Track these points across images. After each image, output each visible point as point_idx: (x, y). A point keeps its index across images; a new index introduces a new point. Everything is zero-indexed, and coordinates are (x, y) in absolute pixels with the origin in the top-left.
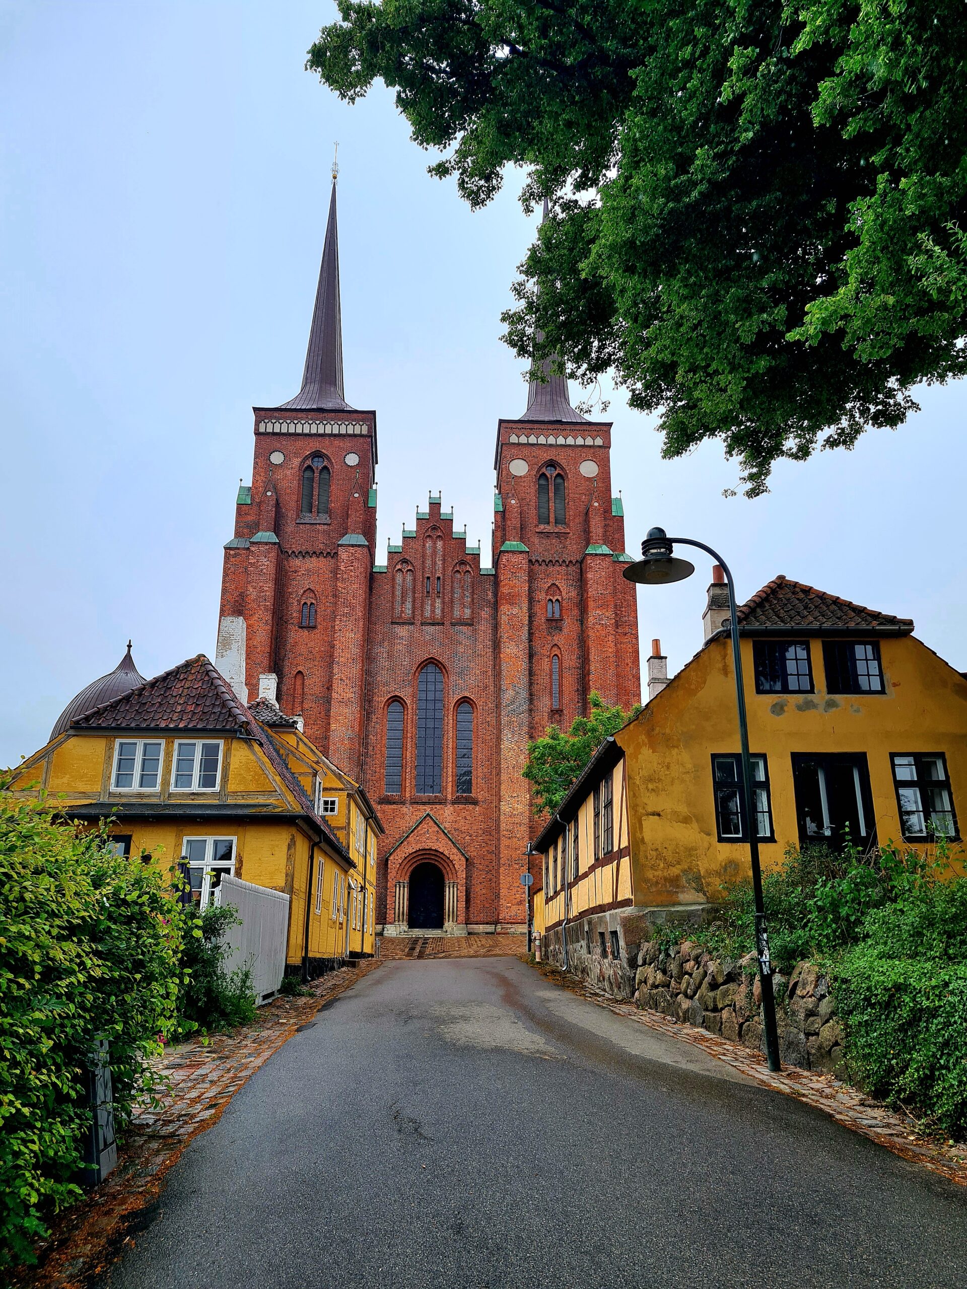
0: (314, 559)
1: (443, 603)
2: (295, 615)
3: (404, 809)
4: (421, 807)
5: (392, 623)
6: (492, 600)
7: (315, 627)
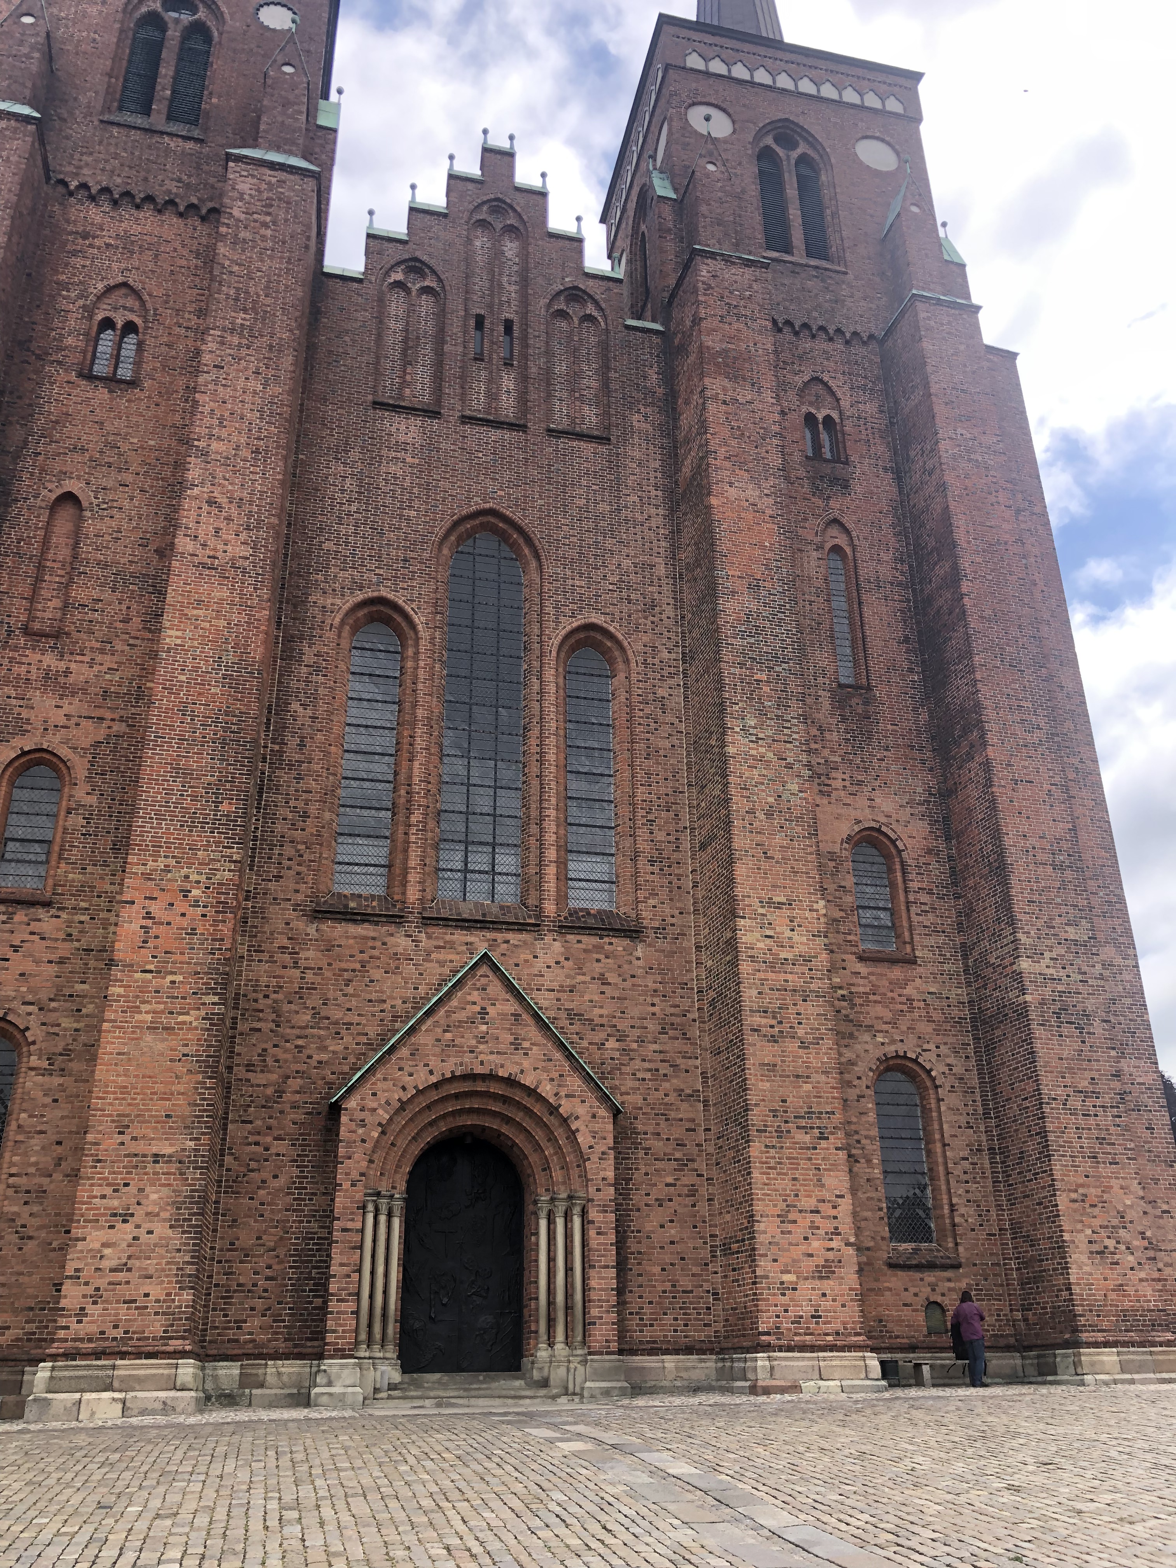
0: (147, 213)
1: (524, 379)
2: (70, 341)
3: (401, 942)
4: (459, 936)
5: (377, 405)
6: (660, 391)
7: (133, 383)
